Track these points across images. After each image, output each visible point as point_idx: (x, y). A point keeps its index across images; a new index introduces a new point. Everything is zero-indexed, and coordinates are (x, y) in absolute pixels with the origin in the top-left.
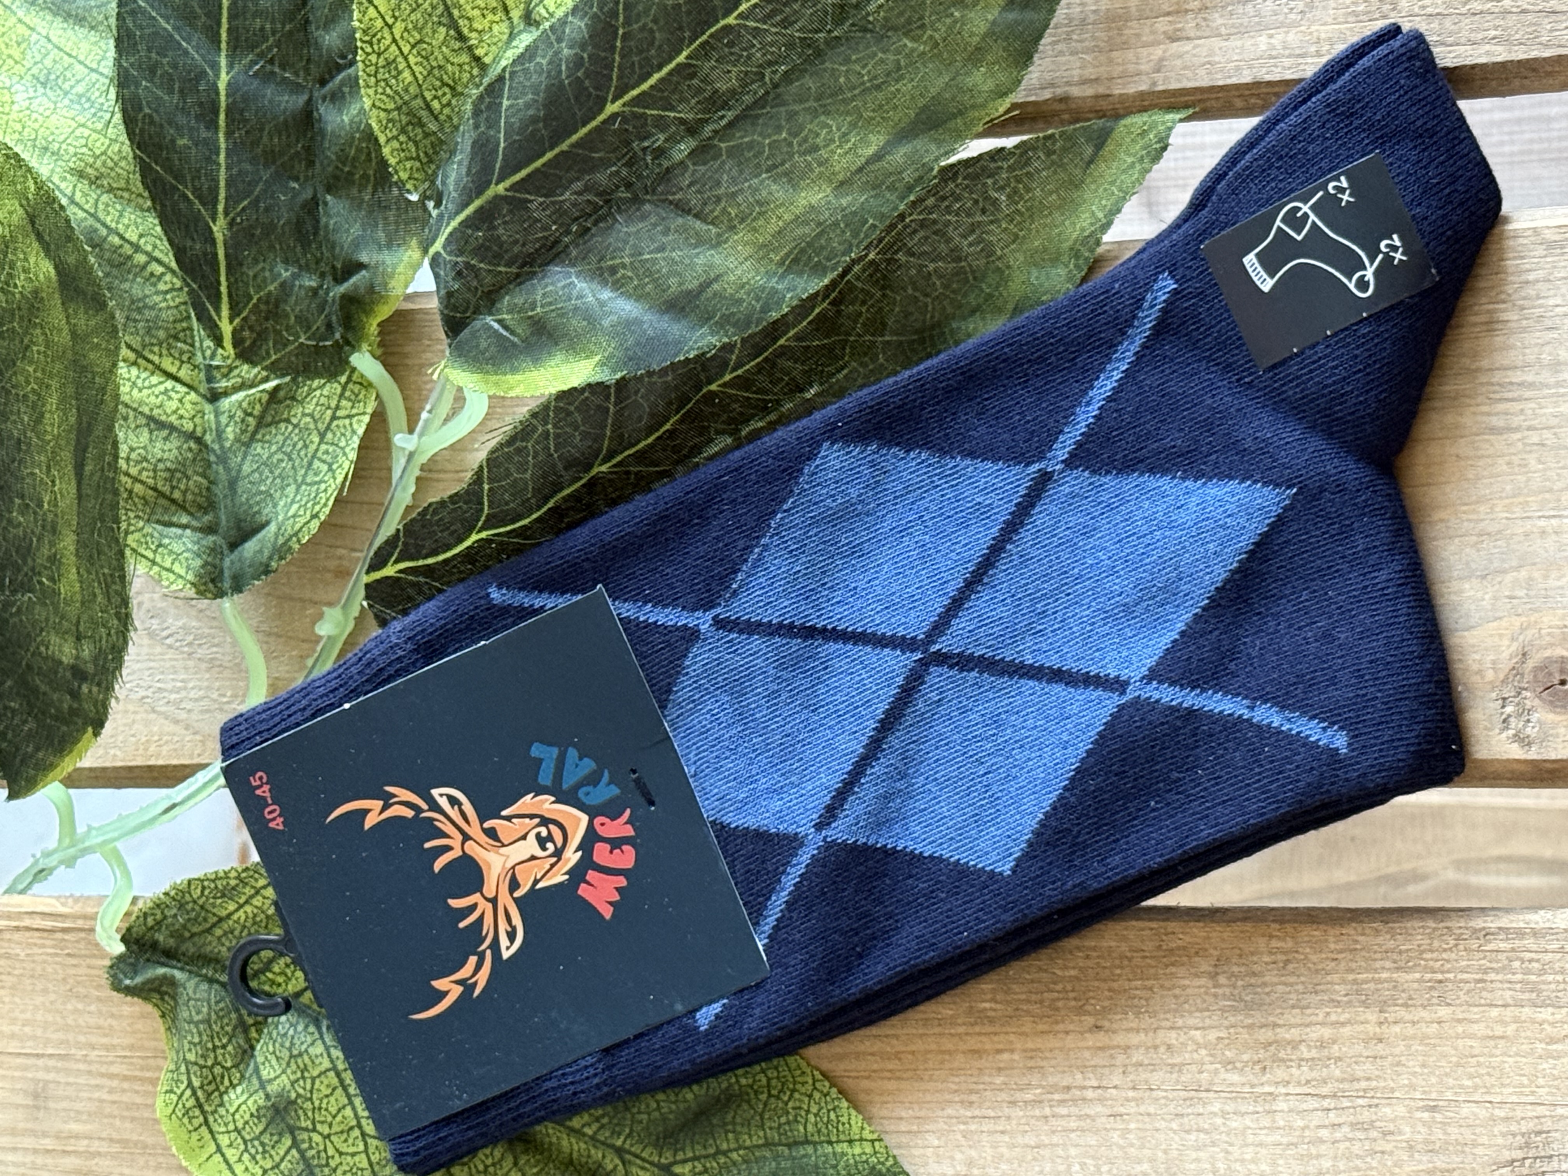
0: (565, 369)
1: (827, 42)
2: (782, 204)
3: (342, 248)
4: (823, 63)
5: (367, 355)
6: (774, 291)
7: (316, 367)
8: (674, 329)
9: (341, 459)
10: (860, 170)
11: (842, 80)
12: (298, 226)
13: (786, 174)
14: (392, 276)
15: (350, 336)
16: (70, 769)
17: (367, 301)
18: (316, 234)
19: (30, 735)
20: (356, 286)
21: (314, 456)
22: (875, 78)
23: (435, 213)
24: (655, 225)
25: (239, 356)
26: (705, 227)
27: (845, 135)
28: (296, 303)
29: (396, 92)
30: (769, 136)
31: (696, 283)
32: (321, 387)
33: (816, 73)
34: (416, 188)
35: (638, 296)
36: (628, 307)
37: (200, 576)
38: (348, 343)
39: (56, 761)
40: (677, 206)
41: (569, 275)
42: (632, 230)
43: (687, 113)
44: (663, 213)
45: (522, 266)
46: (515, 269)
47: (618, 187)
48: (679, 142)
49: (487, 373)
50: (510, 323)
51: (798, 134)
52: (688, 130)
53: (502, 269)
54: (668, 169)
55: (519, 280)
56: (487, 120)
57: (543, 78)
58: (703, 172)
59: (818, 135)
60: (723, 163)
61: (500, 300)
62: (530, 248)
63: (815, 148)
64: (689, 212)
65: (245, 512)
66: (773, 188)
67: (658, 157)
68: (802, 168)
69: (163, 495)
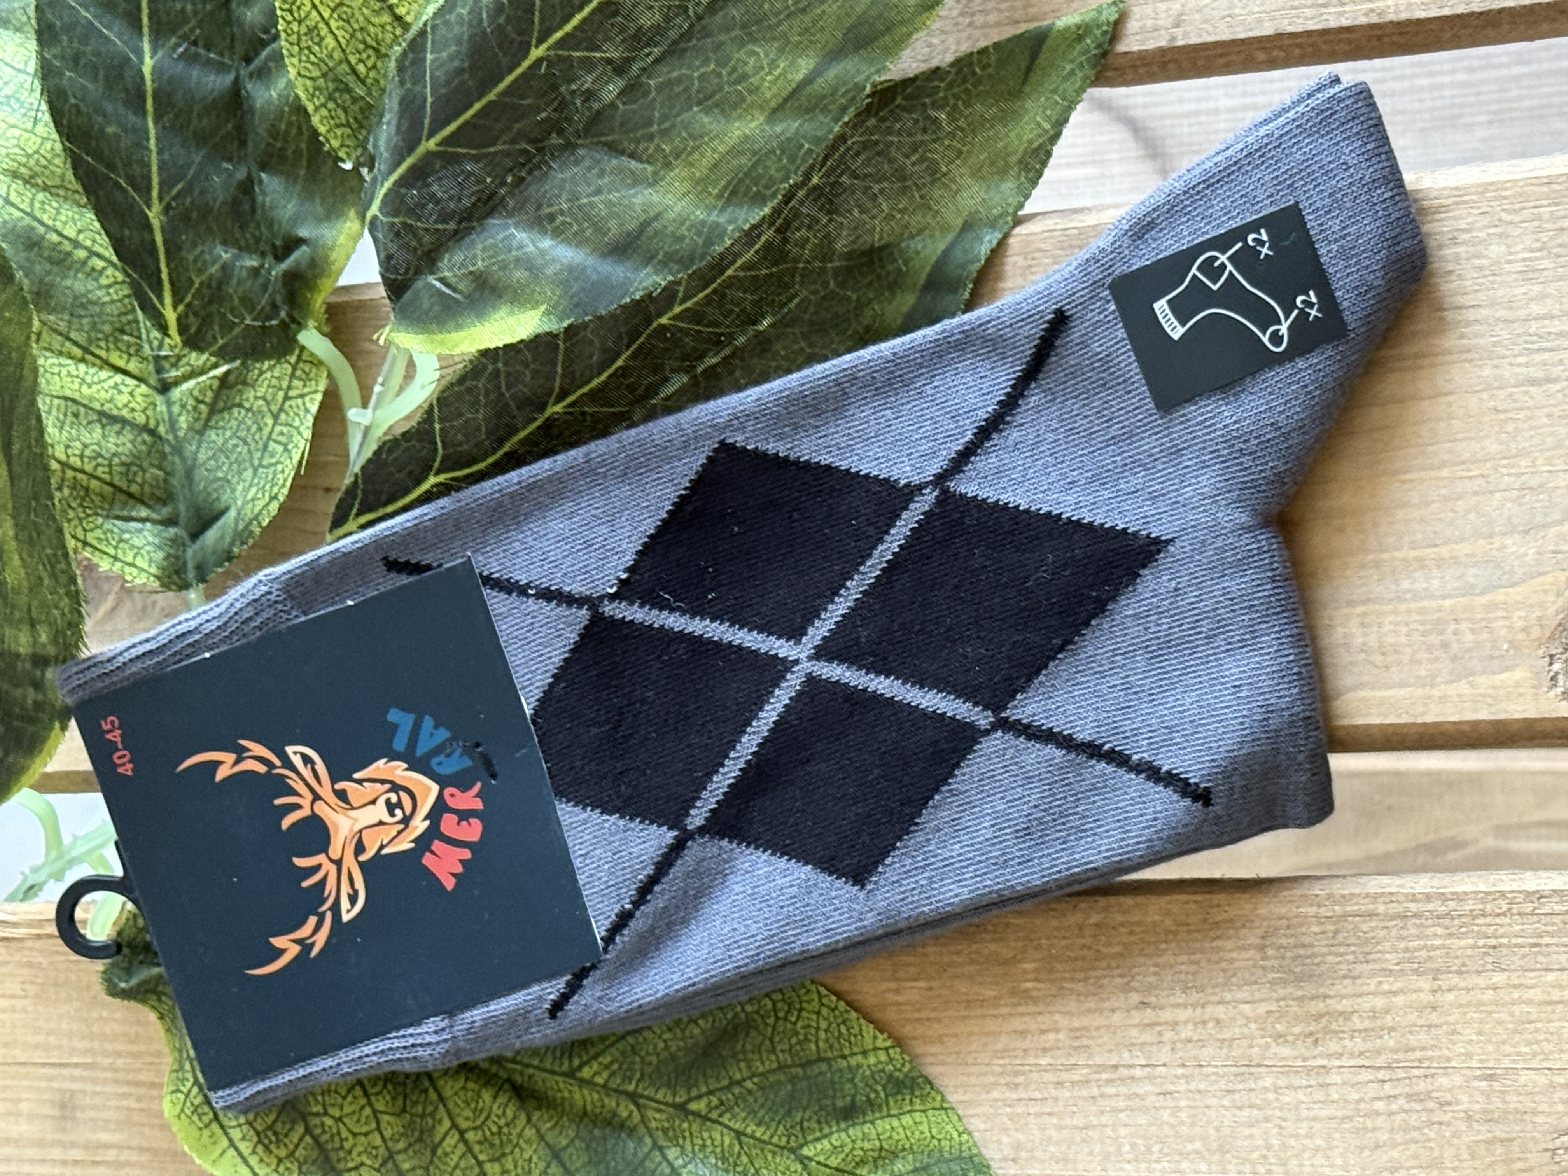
0: (511, 321)
2: (717, 136)
3: (280, 224)
5: (315, 331)
6: (715, 225)
7: (264, 348)
8: (619, 271)
9: (296, 438)
10: (791, 95)
12: (235, 204)
13: (717, 106)
14: (332, 249)
15: (296, 314)
17: (310, 274)
18: (253, 211)
20: (297, 262)
21: (269, 438)
23: (368, 178)
24: (590, 169)
25: (185, 343)
26: (640, 166)
27: (773, 61)
28: (239, 283)
29: (320, 59)
30: (698, 68)
31: (636, 223)
32: (271, 368)
34: (348, 154)
35: (579, 241)
36: (570, 254)
37: (164, 569)
38: (294, 320)
40: (611, 148)
41: (507, 227)
42: (567, 175)
43: (613, 53)
44: (598, 156)
45: (460, 222)
46: (452, 226)
47: (550, 134)
48: (607, 83)
49: (433, 332)
50: (453, 280)
51: (726, 65)
52: (614, 70)
53: (440, 226)
54: (598, 112)
55: (457, 237)
56: (412, 77)
57: (465, 28)
58: (633, 112)
59: (746, 64)
60: (654, 99)
61: (441, 259)
62: (466, 202)
63: (745, 77)
64: (622, 152)
65: (205, 500)
66: (705, 120)
67: (587, 100)
68: (734, 98)
69: (121, 491)
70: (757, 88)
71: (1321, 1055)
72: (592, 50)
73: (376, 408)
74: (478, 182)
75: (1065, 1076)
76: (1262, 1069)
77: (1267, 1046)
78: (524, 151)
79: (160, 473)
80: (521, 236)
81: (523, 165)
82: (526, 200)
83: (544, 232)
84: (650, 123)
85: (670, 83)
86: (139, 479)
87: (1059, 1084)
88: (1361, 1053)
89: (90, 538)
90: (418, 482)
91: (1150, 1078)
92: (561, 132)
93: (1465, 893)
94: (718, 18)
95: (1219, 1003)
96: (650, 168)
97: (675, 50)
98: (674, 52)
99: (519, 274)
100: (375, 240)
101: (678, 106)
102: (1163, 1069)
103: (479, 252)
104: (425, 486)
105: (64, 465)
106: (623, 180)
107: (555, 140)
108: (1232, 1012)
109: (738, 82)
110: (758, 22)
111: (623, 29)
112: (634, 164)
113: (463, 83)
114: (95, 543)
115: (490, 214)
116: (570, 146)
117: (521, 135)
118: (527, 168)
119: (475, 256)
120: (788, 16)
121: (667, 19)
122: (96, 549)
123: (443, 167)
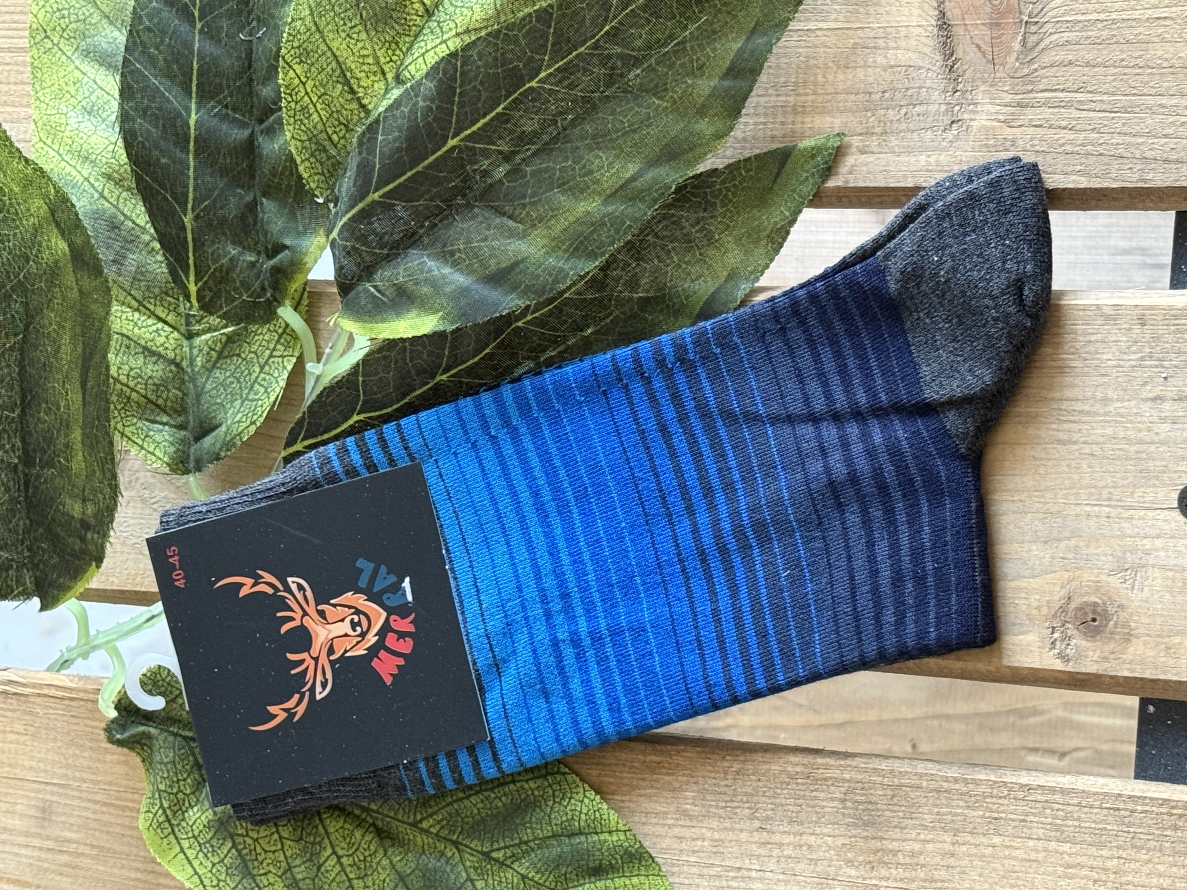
0: (418, 321)
1: (600, 100)
2: (568, 210)
3: (272, 234)
4: (597, 114)
5: (289, 308)
6: (561, 270)
7: (254, 316)
8: (493, 295)
9: (274, 384)
10: (621, 187)
11: (610, 126)
12: (243, 219)
13: (570, 190)
14: (306, 254)
15: (277, 295)
16: (82, 590)
17: (289, 270)
18: (255, 223)
19: (54, 567)
20: (281, 261)
21: (255, 381)
22: (632, 125)
23: (334, 211)
24: (482, 223)
25: (202, 308)
26: (515, 225)
27: (611, 164)
28: (240, 272)
29: (308, 128)
30: (560, 163)
31: (509, 263)
33: (592, 120)
34: (322, 194)
35: (469, 271)
36: (462, 280)
37: (173, 459)
38: (276, 300)
39: (71, 584)
40: (496, 210)
41: (422, 256)
42: (465, 226)
43: (504, 147)
44: (487, 215)
45: (391, 249)
46: (386, 251)
47: (456, 196)
48: (498, 166)
49: (365, 322)
50: (382, 288)
51: (579, 162)
52: (504, 158)
53: (377, 251)
54: (490, 185)
55: (389, 258)
56: (367, 149)
57: (405, 121)
58: (514, 188)
59: (593, 163)
60: (528, 181)
61: (376, 272)
62: (396, 237)
63: (591, 172)
64: (504, 214)
65: (206, 416)
66: (562, 199)
67: (484, 176)
68: (582, 186)
69: (151, 402)
70: (598, 180)
71: (875, 878)
72: (489, 144)
73: (324, 365)
74: (405, 224)
75: (705, 871)
76: (836, 882)
77: (840, 867)
78: (438, 206)
79: (179, 393)
80: (431, 263)
81: (437, 215)
82: (436, 240)
83: (446, 262)
84: (524, 197)
85: (540, 171)
86: (164, 396)
87: (701, 876)
88: (901, 880)
89: (128, 431)
90: (346, 419)
91: (761, 879)
92: (464, 196)
93: (981, 780)
94: (577, 131)
95: (812, 834)
96: (521, 227)
97: (544, 150)
98: (544, 149)
99: (426, 290)
100: (334, 255)
101: (544, 188)
102: (770, 874)
103: (401, 271)
104: (351, 422)
105: (116, 380)
106: (502, 233)
107: (460, 201)
108: (819, 841)
109: (585, 175)
110: (603, 136)
111: (511, 132)
112: (511, 223)
113: (401, 158)
114: (129, 435)
115: (411, 246)
116: (469, 206)
117: (438, 195)
118: (439, 218)
119: (399, 274)
120: (623, 135)
121: (543, 128)
122: (129, 439)
123: (382, 212)
